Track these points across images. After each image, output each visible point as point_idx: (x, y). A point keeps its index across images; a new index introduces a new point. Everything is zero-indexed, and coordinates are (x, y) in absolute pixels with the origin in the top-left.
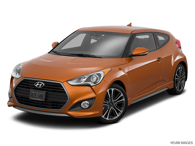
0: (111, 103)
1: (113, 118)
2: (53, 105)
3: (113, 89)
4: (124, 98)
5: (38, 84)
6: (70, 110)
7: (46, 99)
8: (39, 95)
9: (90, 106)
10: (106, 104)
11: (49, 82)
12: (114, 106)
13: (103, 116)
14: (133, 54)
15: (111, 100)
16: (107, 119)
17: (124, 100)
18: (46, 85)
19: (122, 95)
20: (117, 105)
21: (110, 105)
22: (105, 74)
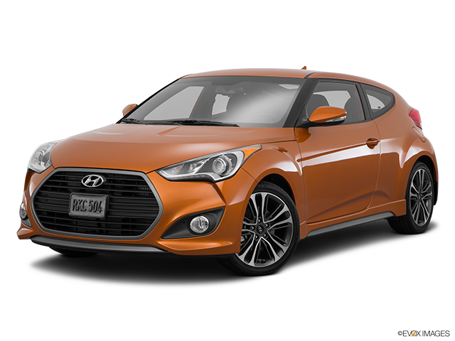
0: (261, 226)
1: (265, 262)
2: (123, 227)
3: (264, 195)
4: (291, 217)
5: (89, 180)
6: (163, 237)
7: (107, 213)
8: (93, 203)
9: (211, 228)
10: (248, 227)
11: (114, 174)
12: (267, 234)
13: (242, 258)
14: (311, 120)
15: (261, 220)
16: (252, 263)
17: (290, 220)
18: (109, 181)
19: (286, 208)
20: (273, 232)
21: (258, 231)
22: (246, 157)
